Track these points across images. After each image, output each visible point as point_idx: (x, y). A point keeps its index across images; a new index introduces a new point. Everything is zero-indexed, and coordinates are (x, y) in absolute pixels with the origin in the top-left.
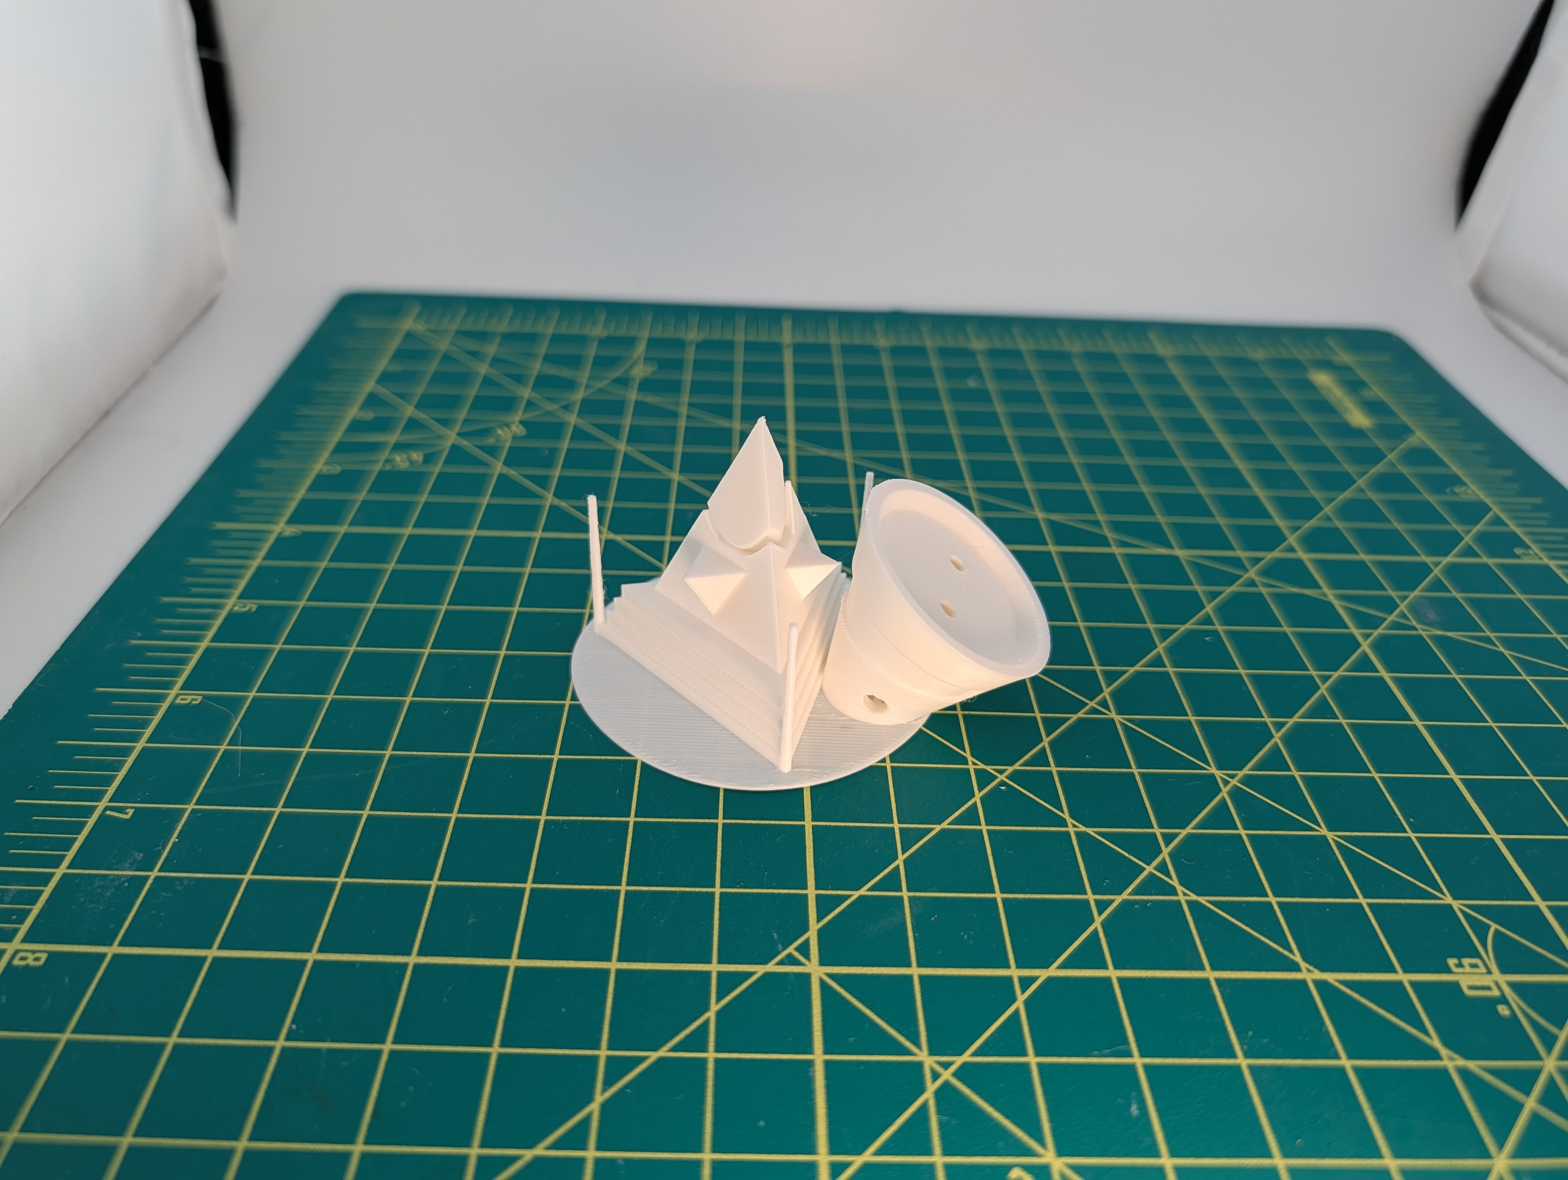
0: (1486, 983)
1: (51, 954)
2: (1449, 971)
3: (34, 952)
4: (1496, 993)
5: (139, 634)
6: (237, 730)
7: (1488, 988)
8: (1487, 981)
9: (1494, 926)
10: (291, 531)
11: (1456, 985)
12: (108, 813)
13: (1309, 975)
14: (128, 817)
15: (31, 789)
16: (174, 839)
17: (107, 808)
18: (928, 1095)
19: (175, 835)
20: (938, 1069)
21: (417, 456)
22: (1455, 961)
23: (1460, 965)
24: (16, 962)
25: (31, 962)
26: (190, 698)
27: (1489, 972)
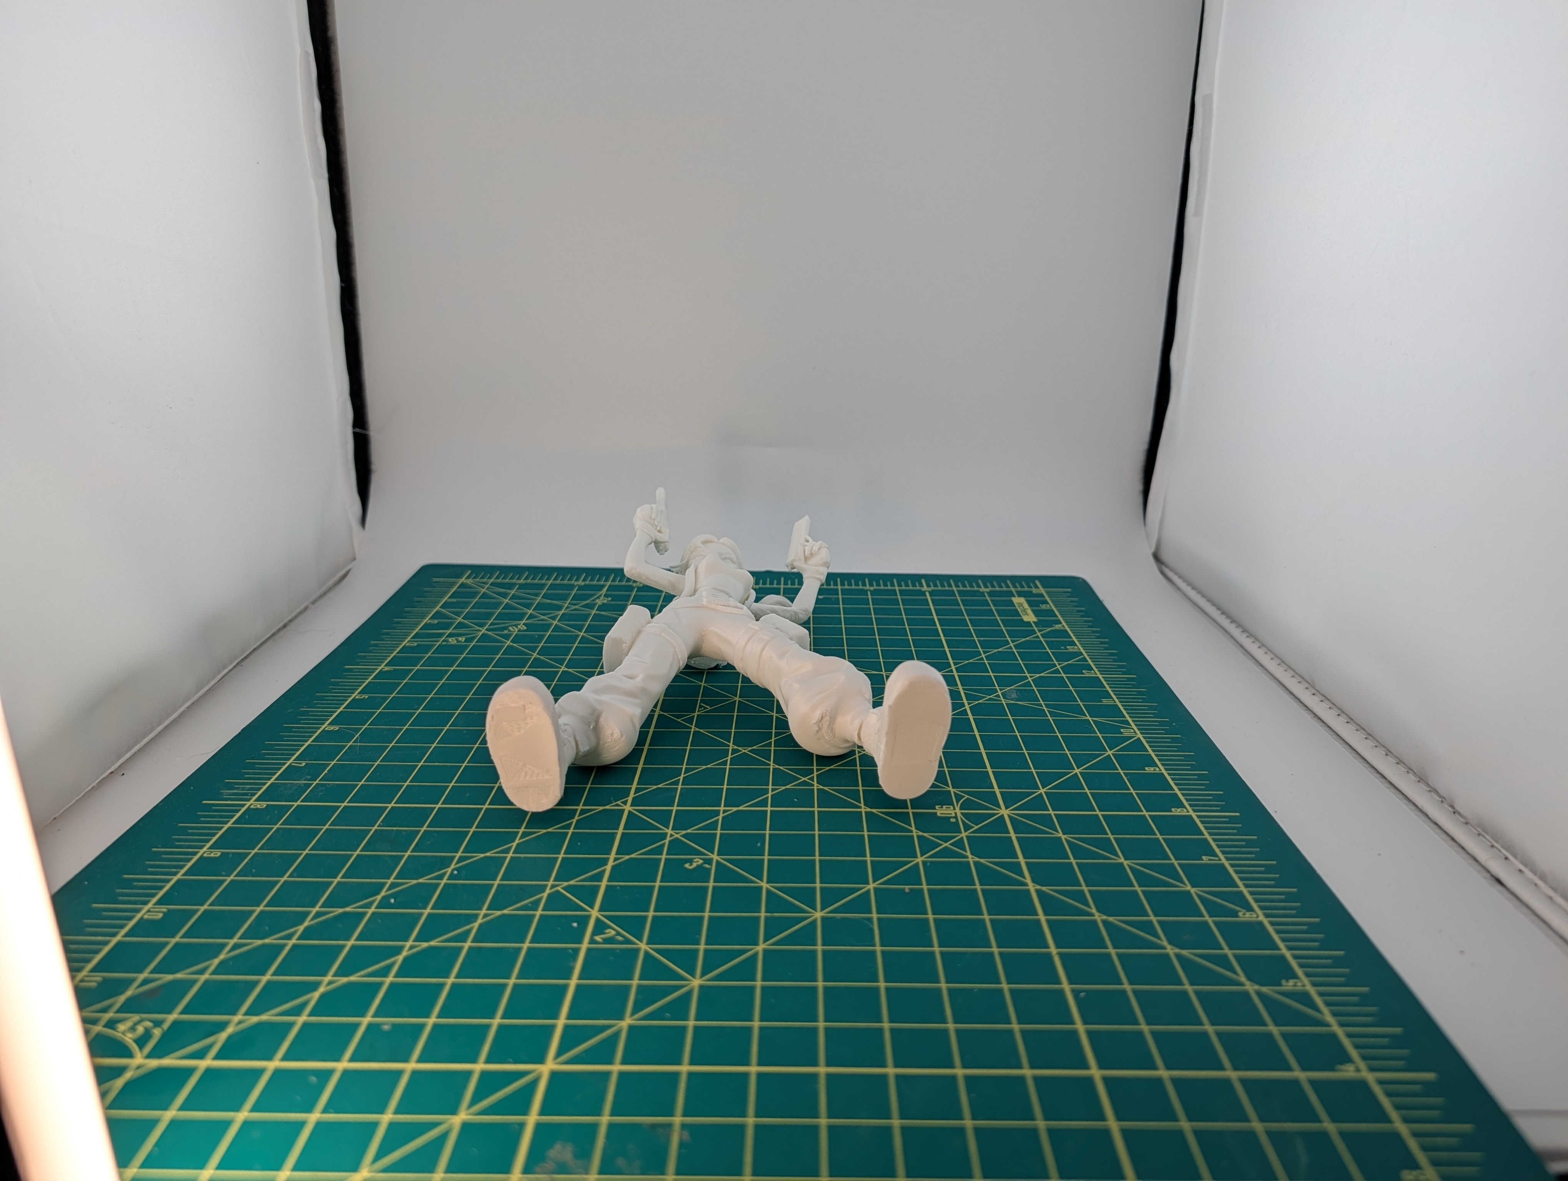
0: (950, 812)
1: (268, 805)
2: (935, 809)
3: (260, 804)
4: (953, 815)
5: (305, 707)
6: (358, 737)
7: (951, 814)
8: (953, 812)
9: (967, 796)
10: (387, 669)
11: (936, 813)
12: (293, 764)
13: (864, 809)
14: (303, 765)
15: (254, 757)
16: (326, 771)
17: (292, 763)
18: (667, 841)
19: (327, 770)
20: (674, 834)
21: (461, 639)
22: (940, 806)
23: (942, 807)
24: (252, 807)
25: (259, 806)
26: (332, 728)
27: (954, 809)
